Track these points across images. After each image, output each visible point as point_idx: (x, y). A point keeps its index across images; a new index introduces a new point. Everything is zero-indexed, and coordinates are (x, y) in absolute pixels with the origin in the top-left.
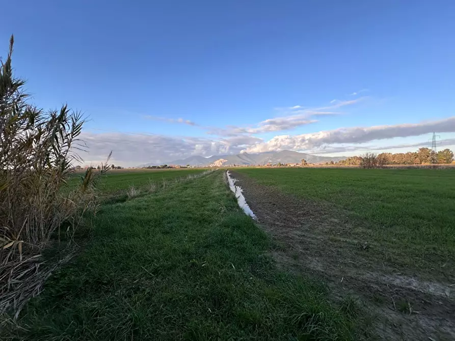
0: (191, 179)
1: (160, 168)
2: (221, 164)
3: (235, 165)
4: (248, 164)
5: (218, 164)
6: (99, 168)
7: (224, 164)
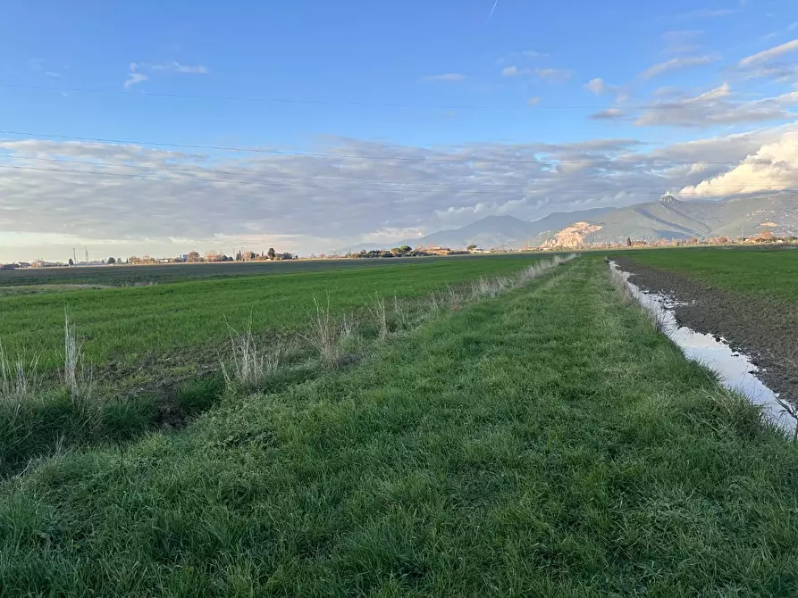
0: (488, 295)
1: (391, 256)
2: (579, 238)
3: (630, 243)
4: (676, 236)
5: (570, 239)
6: (239, 257)
7: (590, 237)
